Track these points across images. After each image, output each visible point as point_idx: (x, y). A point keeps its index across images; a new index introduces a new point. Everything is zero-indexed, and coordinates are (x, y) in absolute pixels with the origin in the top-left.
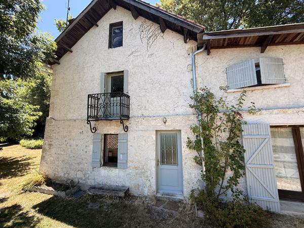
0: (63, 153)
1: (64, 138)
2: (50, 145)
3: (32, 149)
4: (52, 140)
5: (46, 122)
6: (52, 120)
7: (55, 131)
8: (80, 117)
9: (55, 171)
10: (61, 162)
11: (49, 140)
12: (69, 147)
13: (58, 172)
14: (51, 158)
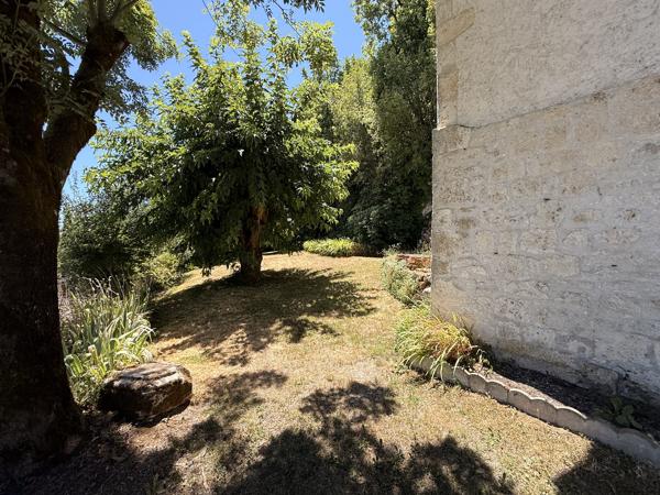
0: (535, 251)
1: (534, 187)
2: (465, 223)
3: (334, 256)
4: (469, 204)
5: (434, 145)
6: (461, 129)
7: (477, 170)
8: (626, 74)
9: (506, 319)
10: (530, 286)
11: (458, 206)
12: (569, 225)
13: (518, 325)
14: (474, 270)
